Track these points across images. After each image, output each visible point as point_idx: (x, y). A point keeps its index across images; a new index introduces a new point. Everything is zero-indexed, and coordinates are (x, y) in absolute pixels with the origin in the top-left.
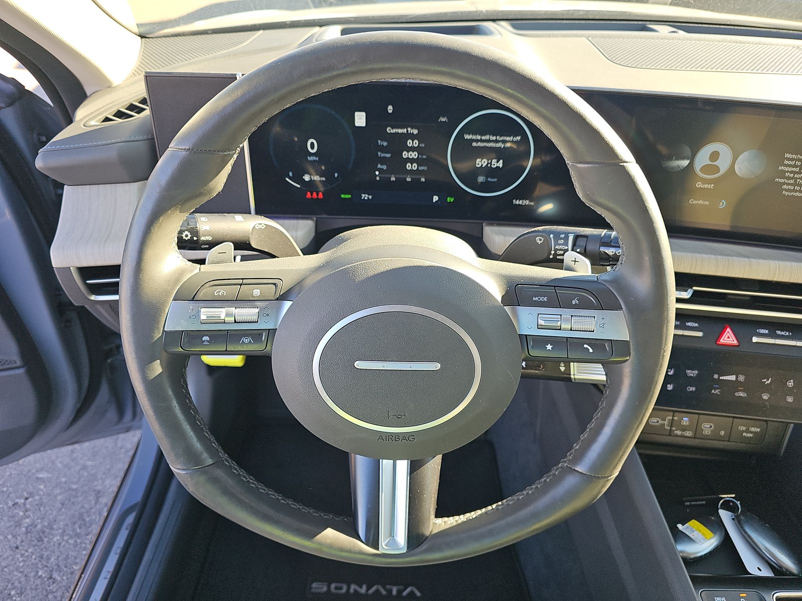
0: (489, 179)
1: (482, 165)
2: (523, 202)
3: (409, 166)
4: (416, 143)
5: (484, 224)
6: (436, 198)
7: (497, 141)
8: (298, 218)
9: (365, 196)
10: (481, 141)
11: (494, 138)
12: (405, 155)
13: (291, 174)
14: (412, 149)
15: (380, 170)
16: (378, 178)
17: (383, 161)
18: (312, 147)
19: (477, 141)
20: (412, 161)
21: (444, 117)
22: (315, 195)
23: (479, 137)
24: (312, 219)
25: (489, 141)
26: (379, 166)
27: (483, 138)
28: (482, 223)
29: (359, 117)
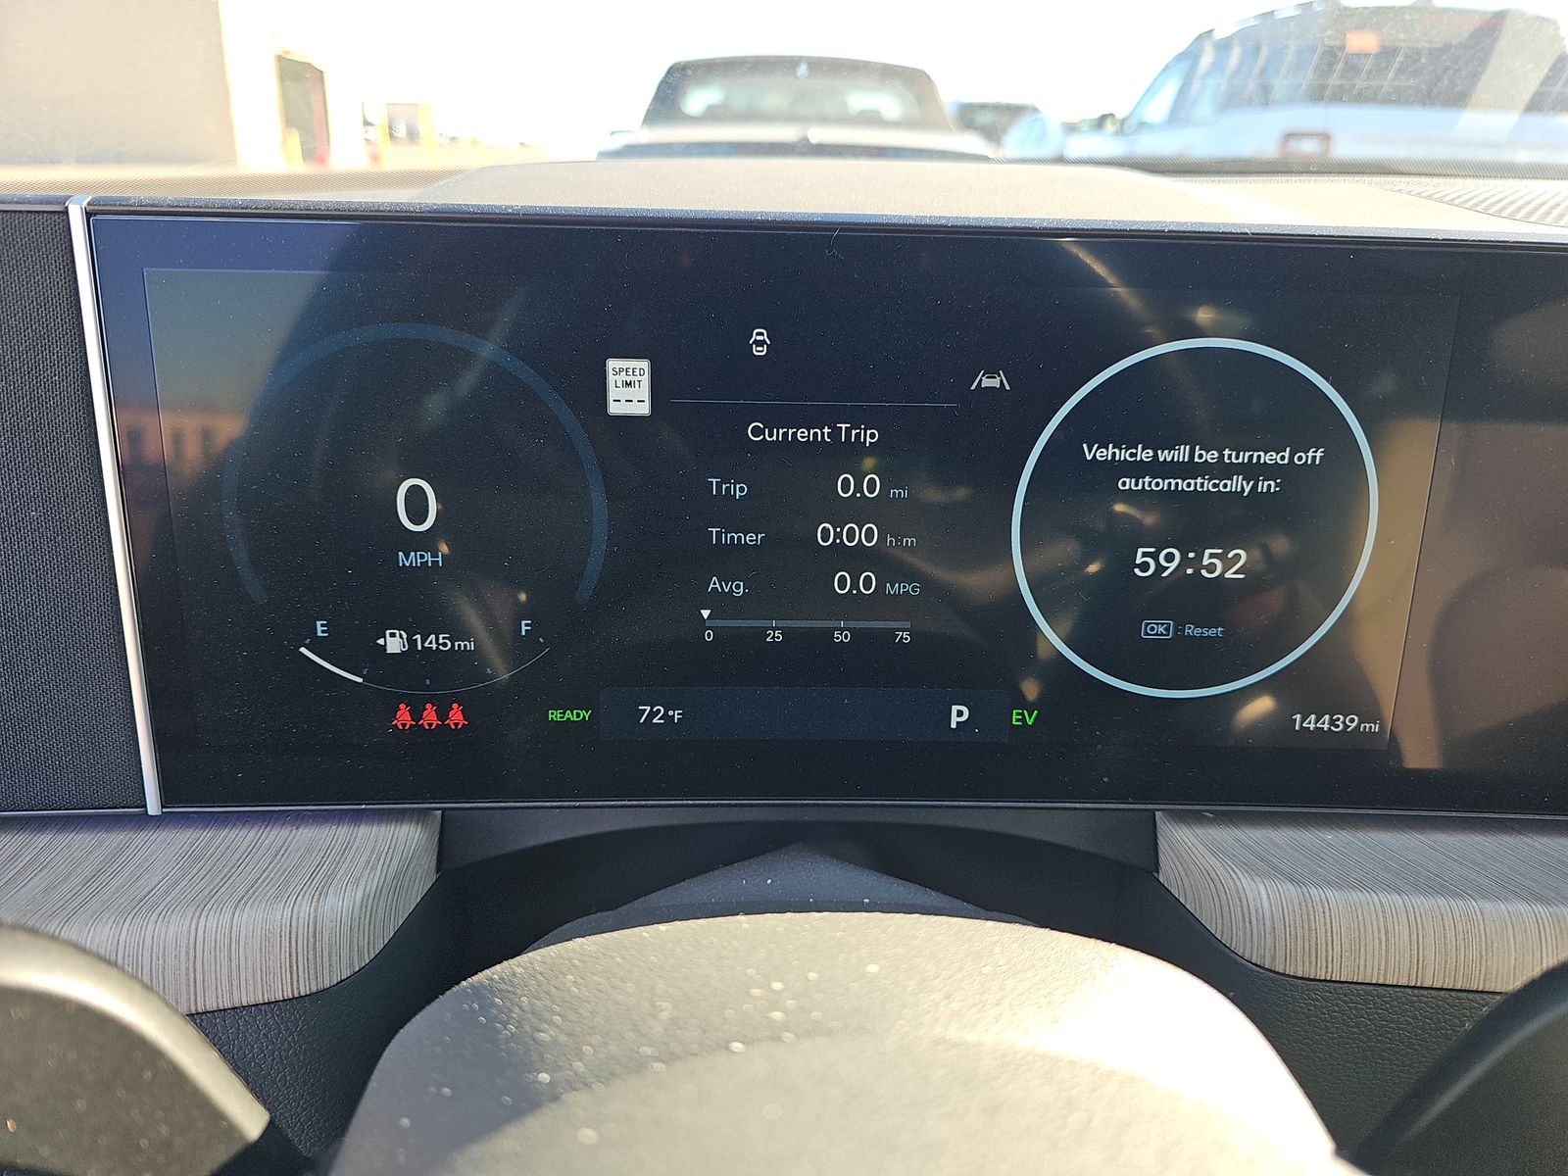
0: (1191, 630)
1: (1160, 568)
2: (1332, 723)
3: (841, 583)
4: (872, 485)
5: (1158, 814)
6: (959, 715)
7: (1224, 471)
8: (357, 817)
9: (651, 713)
10: (1157, 469)
11: (1211, 456)
12: (825, 533)
13: (320, 628)
14: (858, 510)
15: (720, 603)
16: (709, 636)
17: (730, 560)
18: (418, 512)
19: (1137, 470)
20: (856, 560)
21: (991, 373)
22: (430, 716)
23: (1145, 455)
24: (420, 816)
25: (1188, 470)
26: (714, 583)
27: (1164, 455)
28: (1153, 811)
29: (623, 377)
